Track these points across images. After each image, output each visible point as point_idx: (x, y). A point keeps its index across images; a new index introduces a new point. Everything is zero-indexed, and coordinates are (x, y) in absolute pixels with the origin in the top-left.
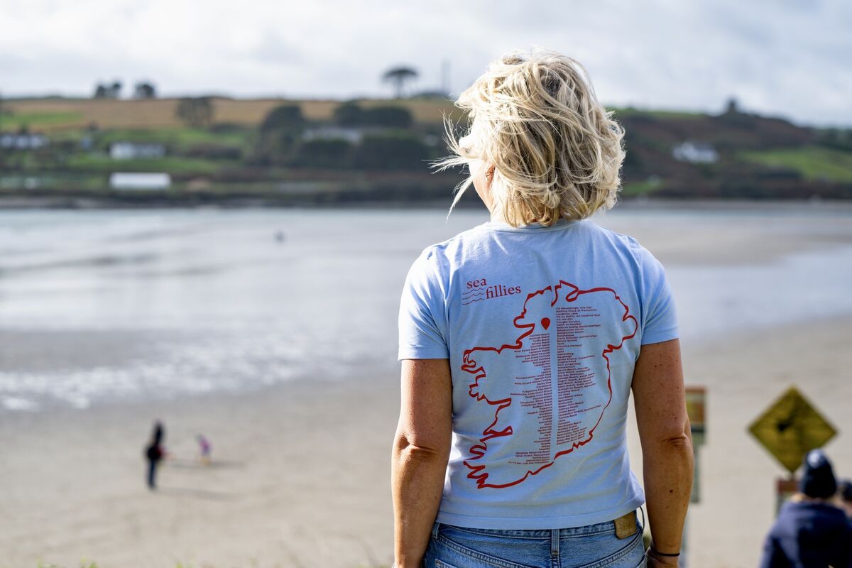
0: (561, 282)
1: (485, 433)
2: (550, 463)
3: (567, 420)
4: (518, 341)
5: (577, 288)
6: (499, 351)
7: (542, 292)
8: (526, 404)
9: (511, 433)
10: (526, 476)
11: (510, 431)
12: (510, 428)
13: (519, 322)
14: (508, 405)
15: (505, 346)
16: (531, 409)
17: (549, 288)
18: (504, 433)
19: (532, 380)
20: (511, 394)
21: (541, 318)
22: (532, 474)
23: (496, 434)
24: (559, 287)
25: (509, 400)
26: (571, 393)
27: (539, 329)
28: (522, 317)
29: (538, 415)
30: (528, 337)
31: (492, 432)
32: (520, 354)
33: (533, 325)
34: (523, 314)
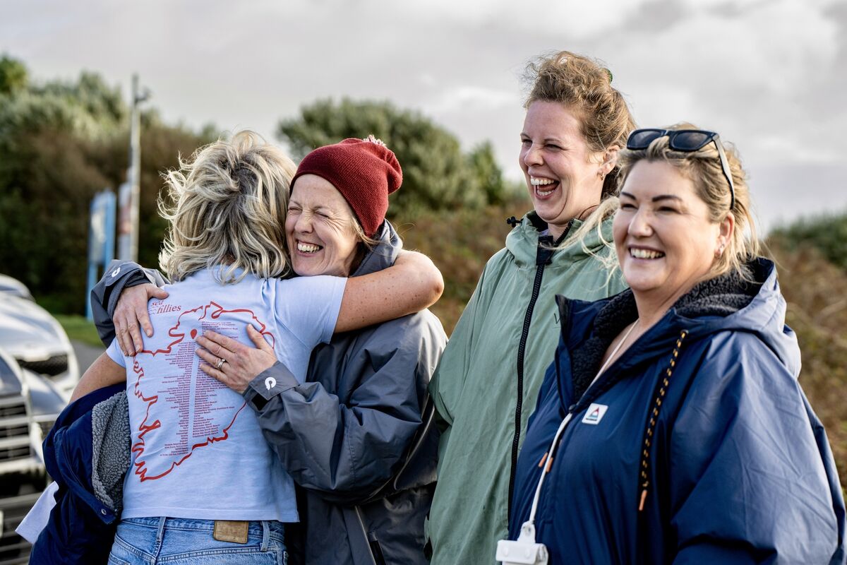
0: (212, 303)
1: (141, 429)
2: (188, 454)
3: (201, 416)
4: (169, 347)
5: (222, 308)
6: (154, 354)
7: (195, 311)
8: (169, 400)
9: (159, 426)
10: (173, 467)
11: (158, 424)
12: (158, 421)
13: (174, 332)
14: (156, 401)
15: (159, 351)
16: (173, 404)
17: (201, 307)
18: (154, 427)
19: (176, 379)
20: (159, 392)
21: (191, 330)
22: (177, 465)
23: (149, 429)
24: (209, 306)
25: (156, 397)
26: (208, 393)
27: (188, 339)
28: (176, 328)
29: (178, 409)
30: (177, 344)
31: (145, 427)
32: (170, 357)
33: (183, 335)
34: (177, 326)
